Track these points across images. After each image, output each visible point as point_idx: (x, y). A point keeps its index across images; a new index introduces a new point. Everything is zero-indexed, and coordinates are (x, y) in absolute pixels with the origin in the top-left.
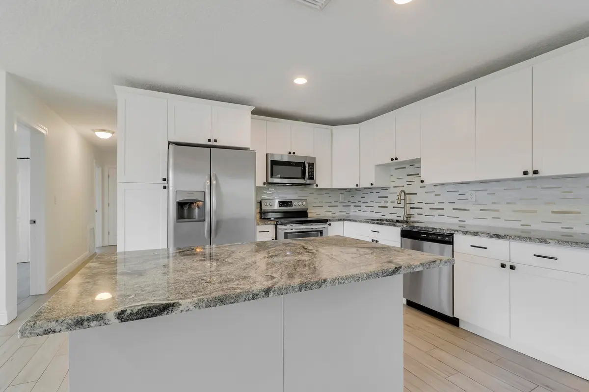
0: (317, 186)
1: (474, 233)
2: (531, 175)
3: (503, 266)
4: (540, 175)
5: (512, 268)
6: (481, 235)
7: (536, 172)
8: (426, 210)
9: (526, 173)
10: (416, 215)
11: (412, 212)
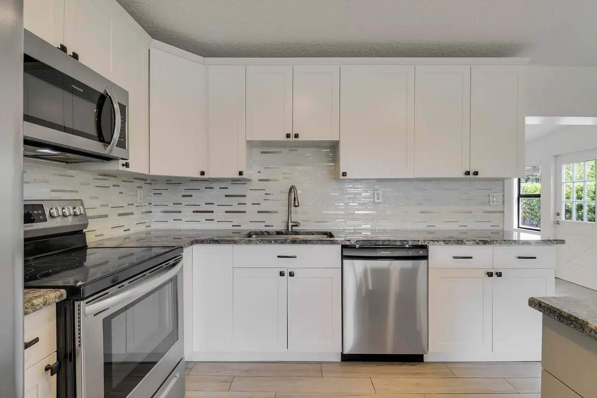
0: (127, 165)
1: (459, 241)
2: (471, 176)
3: (488, 274)
6: (466, 243)
7: (475, 174)
9: (467, 173)
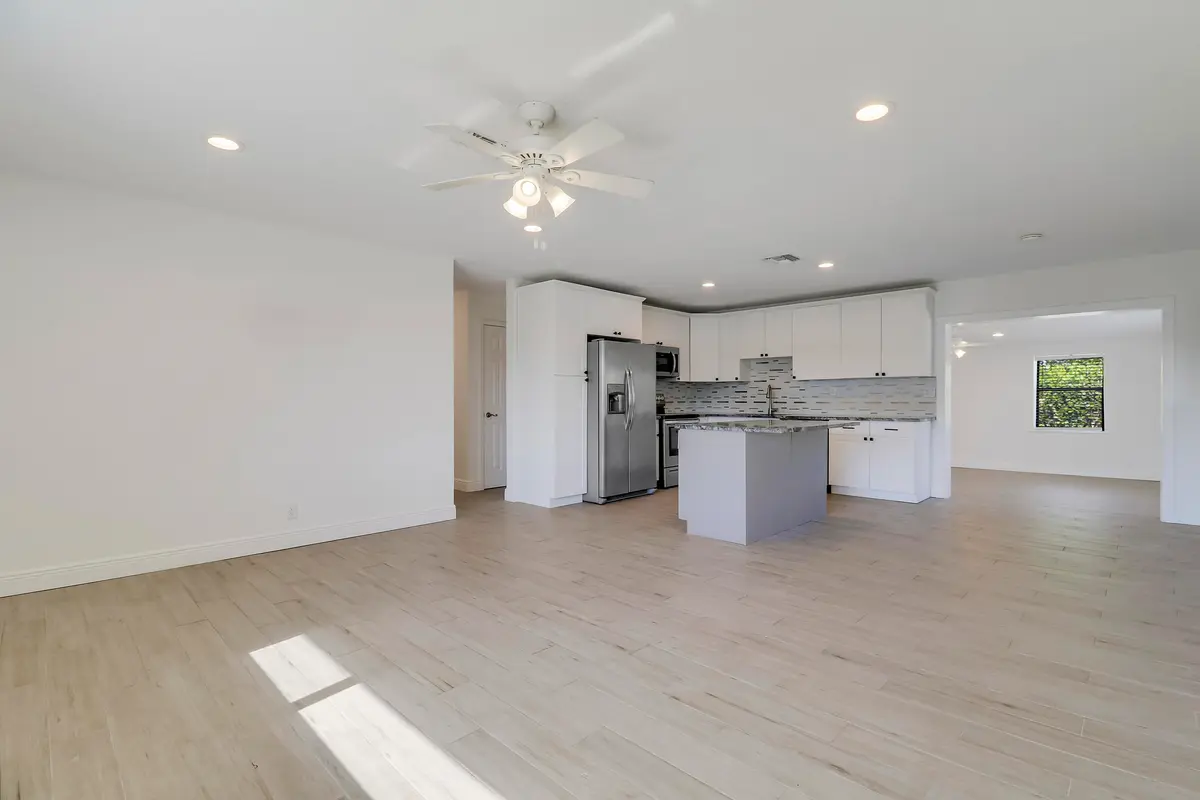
0: (680, 379)
2: (880, 376)
3: (865, 439)
4: (886, 376)
5: (871, 439)
7: (883, 374)
8: (790, 403)
9: (877, 374)
10: (780, 410)
11: (775, 406)
